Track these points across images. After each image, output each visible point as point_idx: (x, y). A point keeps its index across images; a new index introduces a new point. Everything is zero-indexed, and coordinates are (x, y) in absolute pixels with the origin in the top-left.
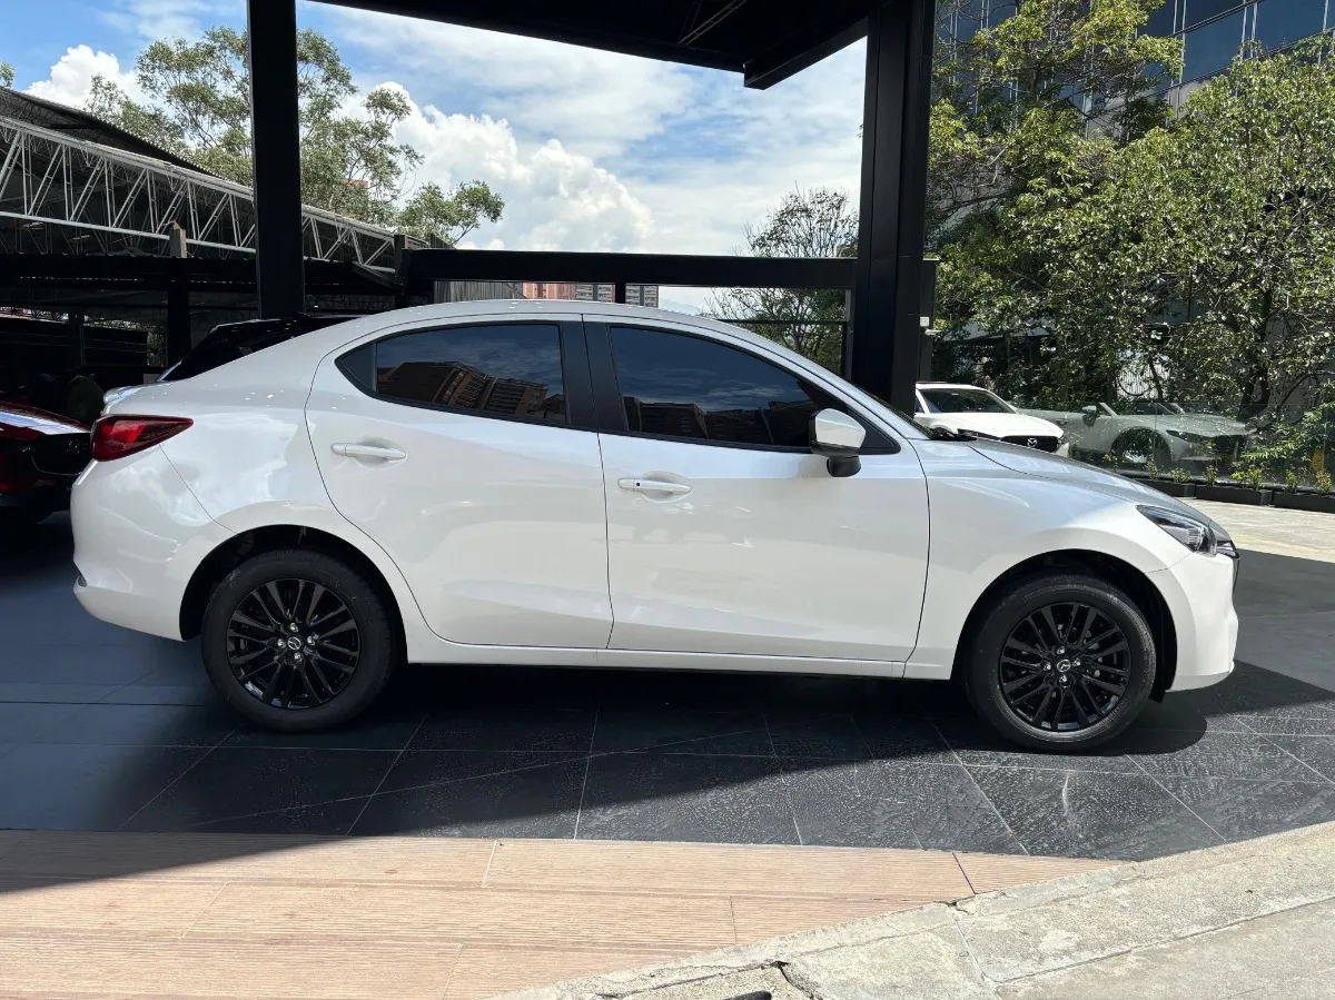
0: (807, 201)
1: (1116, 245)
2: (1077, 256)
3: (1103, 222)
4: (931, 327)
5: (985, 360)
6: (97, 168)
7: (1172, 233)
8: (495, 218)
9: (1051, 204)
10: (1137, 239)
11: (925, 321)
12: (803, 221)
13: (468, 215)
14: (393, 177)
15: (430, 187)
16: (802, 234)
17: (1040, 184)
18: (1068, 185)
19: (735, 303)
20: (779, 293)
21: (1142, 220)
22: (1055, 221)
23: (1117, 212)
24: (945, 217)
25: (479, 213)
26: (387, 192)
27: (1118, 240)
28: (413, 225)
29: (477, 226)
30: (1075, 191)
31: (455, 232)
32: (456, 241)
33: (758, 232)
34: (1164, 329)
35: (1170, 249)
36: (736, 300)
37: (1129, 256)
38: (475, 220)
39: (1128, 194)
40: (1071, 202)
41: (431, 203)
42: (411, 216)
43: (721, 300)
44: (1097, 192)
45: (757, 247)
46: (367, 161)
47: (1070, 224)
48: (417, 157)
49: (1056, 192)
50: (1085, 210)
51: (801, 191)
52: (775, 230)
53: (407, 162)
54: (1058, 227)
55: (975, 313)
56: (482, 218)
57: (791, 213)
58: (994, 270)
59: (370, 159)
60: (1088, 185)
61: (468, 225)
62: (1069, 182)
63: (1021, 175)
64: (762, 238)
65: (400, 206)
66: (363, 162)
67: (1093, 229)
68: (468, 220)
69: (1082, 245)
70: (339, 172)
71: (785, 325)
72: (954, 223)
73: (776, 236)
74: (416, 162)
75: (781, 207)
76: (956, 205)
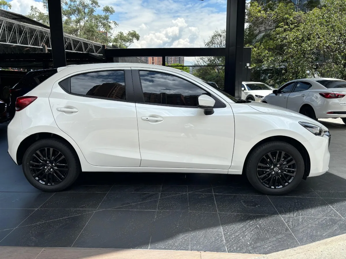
0: (220, 32)
1: (303, 41)
2: (293, 45)
3: (300, 35)
4: (250, 66)
5: (269, 75)
6: (25, 30)
7: (319, 38)
8: (138, 40)
9: (285, 30)
10: (309, 39)
11: (248, 65)
12: (219, 38)
13: (131, 39)
14: (111, 30)
15: (121, 33)
16: (219, 42)
17: (282, 25)
18: (290, 25)
19: (201, 61)
20: (212, 58)
21: (311, 34)
22: (286, 35)
23: (303, 32)
24: (257, 35)
25: (134, 39)
26: (109, 34)
27: (304, 40)
28: (116, 42)
29: (133, 42)
30: (292, 26)
31: (128, 44)
32: (128, 47)
33: (207, 41)
34: (317, 65)
35: (318, 42)
36: (201, 60)
37: (307, 44)
38: (133, 41)
39: (307, 27)
40: (291, 30)
41: (121, 37)
42: (116, 40)
43: (197, 60)
44: (298, 26)
45: (207, 46)
46: (104, 26)
47: (291, 36)
48: (117, 24)
49: (287, 27)
50: (295, 32)
51: (218, 30)
52: (211, 41)
53: (114, 26)
54: (287, 37)
55: (264, 62)
56: (135, 40)
57: (216, 36)
58: (269, 50)
59: (104, 25)
60: (296, 24)
61: (131, 42)
62: (290, 24)
63: (277, 22)
64: (208, 43)
65: (113, 38)
66: (103, 26)
67: (297, 37)
68: (131, 41)
69: (294, 42)
70: (95, 29)
71: (214, 67)
72: (260, 37)
73: (212, 42)
74: (117, 26)
75: (213, 34)
76: (260, 32)
